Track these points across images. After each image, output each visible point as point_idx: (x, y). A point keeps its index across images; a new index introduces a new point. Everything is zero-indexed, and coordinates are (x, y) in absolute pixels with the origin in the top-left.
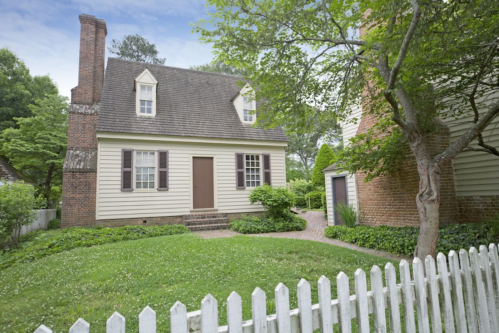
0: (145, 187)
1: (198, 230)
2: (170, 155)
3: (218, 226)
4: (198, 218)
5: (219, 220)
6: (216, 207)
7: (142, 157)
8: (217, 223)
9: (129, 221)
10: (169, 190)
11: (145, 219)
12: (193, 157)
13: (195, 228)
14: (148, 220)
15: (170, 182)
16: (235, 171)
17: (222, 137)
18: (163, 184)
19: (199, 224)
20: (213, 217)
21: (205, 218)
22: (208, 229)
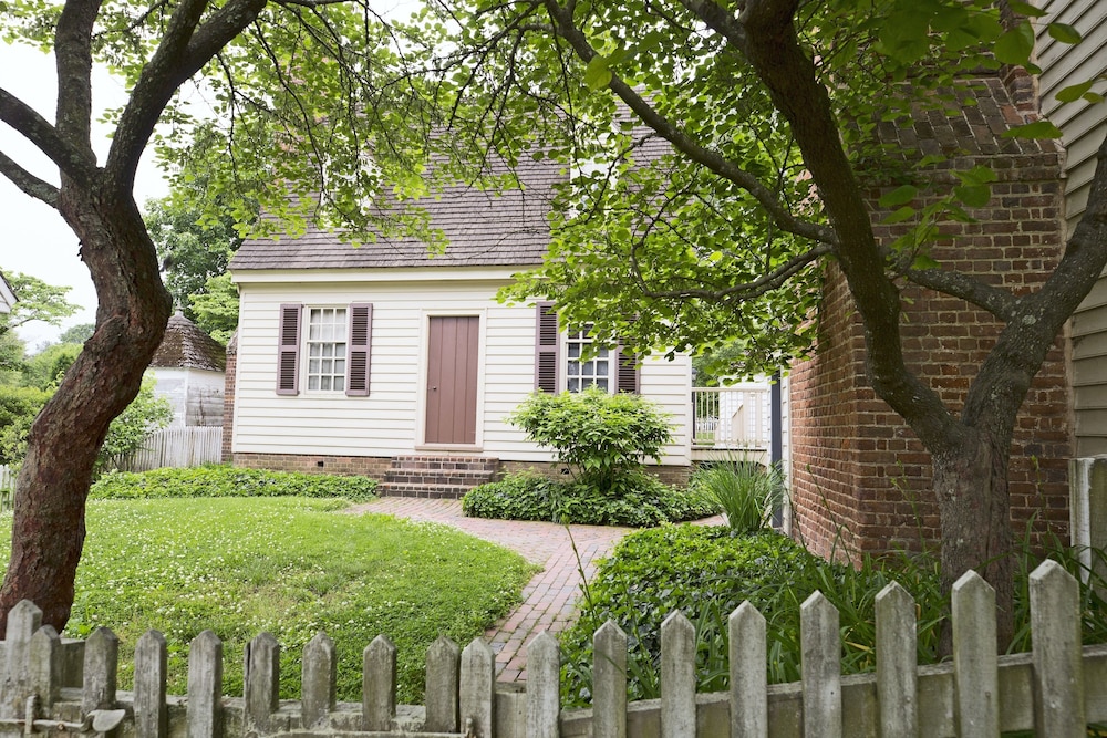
0: (325, 387)
1: (398, 494)
2: (376, 315)
3: (449, 490)
4: (423, 466)
5: (462, 475)
6: (479, 443)
7: (321, 320)
8: (458, 482)
9: (291, 459)
10: (372, 396)
11: (320, 459)
12: (431, 318)
13: (393, 488)
14: (326, 460)
15: (374, 378)
16: (532, 351)
17: (491, 262)
18: (359, 380)
19: (414, 480)
20: (458, 467)
21: (438, 466)
22: (424, 495)
